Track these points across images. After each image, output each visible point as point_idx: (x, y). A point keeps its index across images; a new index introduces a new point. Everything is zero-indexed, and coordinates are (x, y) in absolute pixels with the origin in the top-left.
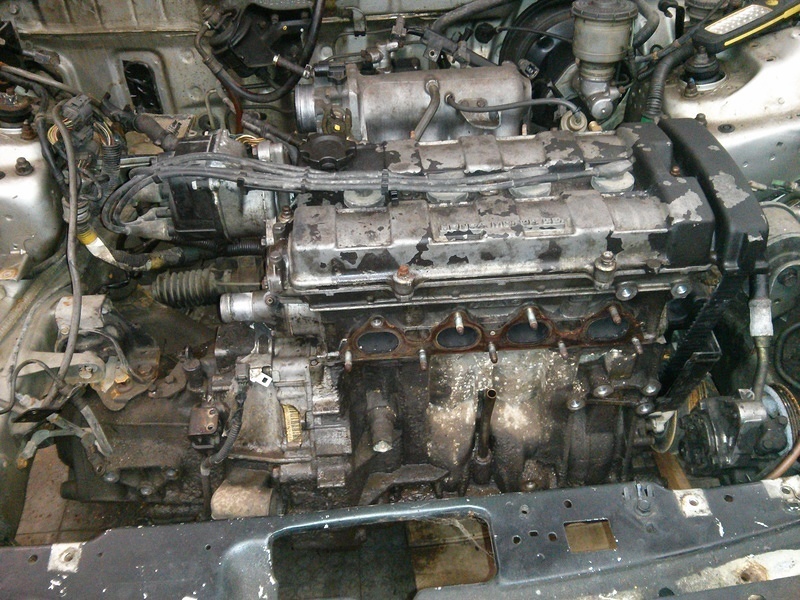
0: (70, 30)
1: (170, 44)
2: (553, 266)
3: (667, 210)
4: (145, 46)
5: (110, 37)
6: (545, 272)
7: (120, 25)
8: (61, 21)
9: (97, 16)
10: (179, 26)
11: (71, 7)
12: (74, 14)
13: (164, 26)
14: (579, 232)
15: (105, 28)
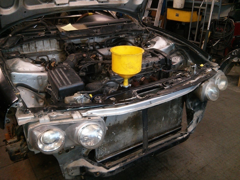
0: (29, 52)
1: (50, 54)
2: (148, 67)
3: (159, 58)
4: (45, 55)
5: (37, 54)
6: (147, 68)
7: (40, 51)
8: (27, 51)
9: (35, 49)
10: (53, 49)
11: (30, 47)
12: (30, 49)
13: (50, 50)
14: (150, 62)
15: (37, 52)
